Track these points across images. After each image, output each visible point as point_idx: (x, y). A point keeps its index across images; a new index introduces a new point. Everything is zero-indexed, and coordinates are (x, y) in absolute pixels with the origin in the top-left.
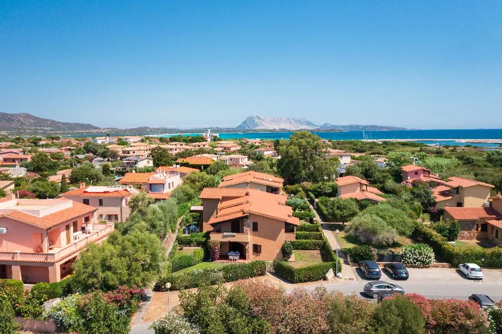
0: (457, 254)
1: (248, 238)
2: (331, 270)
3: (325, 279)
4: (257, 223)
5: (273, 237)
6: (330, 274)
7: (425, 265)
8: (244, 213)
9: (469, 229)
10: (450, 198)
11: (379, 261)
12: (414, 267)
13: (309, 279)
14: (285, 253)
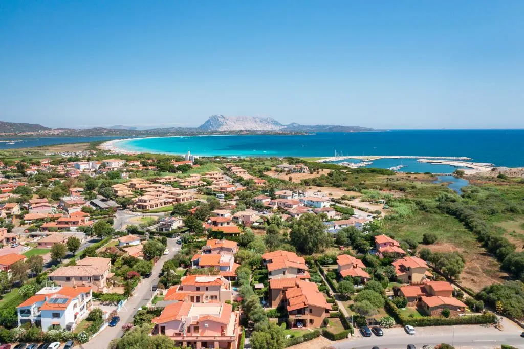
0: (404, 321)
1: (307, 317)
2: (350, 333)
3: (347, 337)
4: (312, 310)
5: (320, 316)
6: (349, 335)
7: (390, 326)
8: (305, 305)
9: (412, 301)
10: (404, 273)
11: (369, 325)
12: (385, 328)
13: (341, 338)
14: (325, 323)
